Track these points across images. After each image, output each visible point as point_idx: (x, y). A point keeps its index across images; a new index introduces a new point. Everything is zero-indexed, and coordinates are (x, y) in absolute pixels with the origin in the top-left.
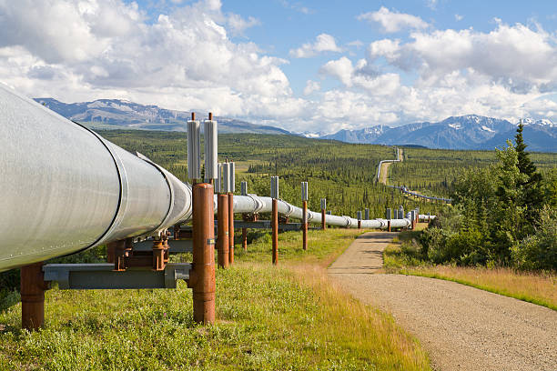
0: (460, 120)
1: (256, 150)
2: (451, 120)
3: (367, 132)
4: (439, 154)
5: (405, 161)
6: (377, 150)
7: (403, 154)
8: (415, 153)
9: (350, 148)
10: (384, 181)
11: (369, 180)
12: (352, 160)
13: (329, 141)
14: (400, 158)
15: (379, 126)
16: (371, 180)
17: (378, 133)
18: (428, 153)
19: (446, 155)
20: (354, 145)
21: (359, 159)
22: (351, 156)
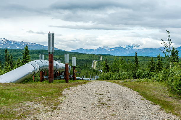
5: (102, 61)
6: (92, 56)
8: (106, 57)
10: (95, 68)
18: (111, 57)
21: (85, 60)
22: (83, 59)
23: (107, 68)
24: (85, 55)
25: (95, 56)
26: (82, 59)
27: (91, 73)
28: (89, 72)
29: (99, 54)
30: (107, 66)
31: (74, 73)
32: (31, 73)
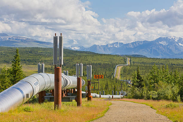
0: (166, 39)
1: (43, 58)
2: (160, 39)
3: (109, 46)
4: (151, 61)
5: (131, 66)
6: (115, 58)
7: (130, 61)
8: (137, 60)
9: (99, 57)
10: (118, 77)
11: (110, 77)
12: (100, 64)
13: (86, 52)
14: (128, 63)
15: (117, 43)
16: (111, 77)
17: (116, 47)
18: (145, 60)
19: (155, 62)
20: (101, 55)
21: (104, 64)
22: (100, 62)
23: (139, 80)
24: (103, 57)
25: (118, 58)
26: (98, 62)
27: (113, 86)
28: (109, 83)
29: (126, 55)
30: (139, 77)
31: (89, 91)
32: (27, 95)
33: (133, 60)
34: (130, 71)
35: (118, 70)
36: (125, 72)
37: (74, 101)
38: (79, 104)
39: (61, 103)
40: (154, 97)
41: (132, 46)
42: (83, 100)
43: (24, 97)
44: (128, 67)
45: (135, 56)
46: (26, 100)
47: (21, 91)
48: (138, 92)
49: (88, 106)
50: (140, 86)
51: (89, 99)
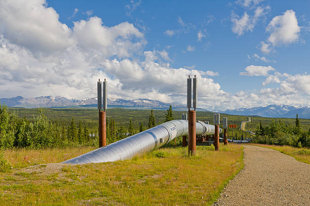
0: (274, 106)
2: (271, 106)
3: (237, 110)
4: (265, 119)
6: (241, 117)
7: (251, 119)
9: (231, 117)
10: (244, 129)
12: (231, 121)
14: (250, 121)
15: (242, 108)
16: (239, 129)
17: (242, 111)
19: (268, 120)
20: (232, 115)
21: (234, 121)
23: (261, 131)
25: (243, 117)
28: (238, 133)
29: (248, 116)
30: (261, 128)
31: (225, 137)
32: (161, 140)
33: (253, 118)
34: (251, 125)
35: (243, 125)
36: (248, 126)
37: (212, 145)
38: (216, 148)
39: (195, 147)
40: (276, 142)
41: (252, 110)
42: (220, 145)
43: (156, 142)
44: (250, 123)
45: (254, 116)
46: (159, 145)
47: (154, 137)
48: (261, 138)
49: (224, 150)
50: (262, 134)
51: (225, 143)
